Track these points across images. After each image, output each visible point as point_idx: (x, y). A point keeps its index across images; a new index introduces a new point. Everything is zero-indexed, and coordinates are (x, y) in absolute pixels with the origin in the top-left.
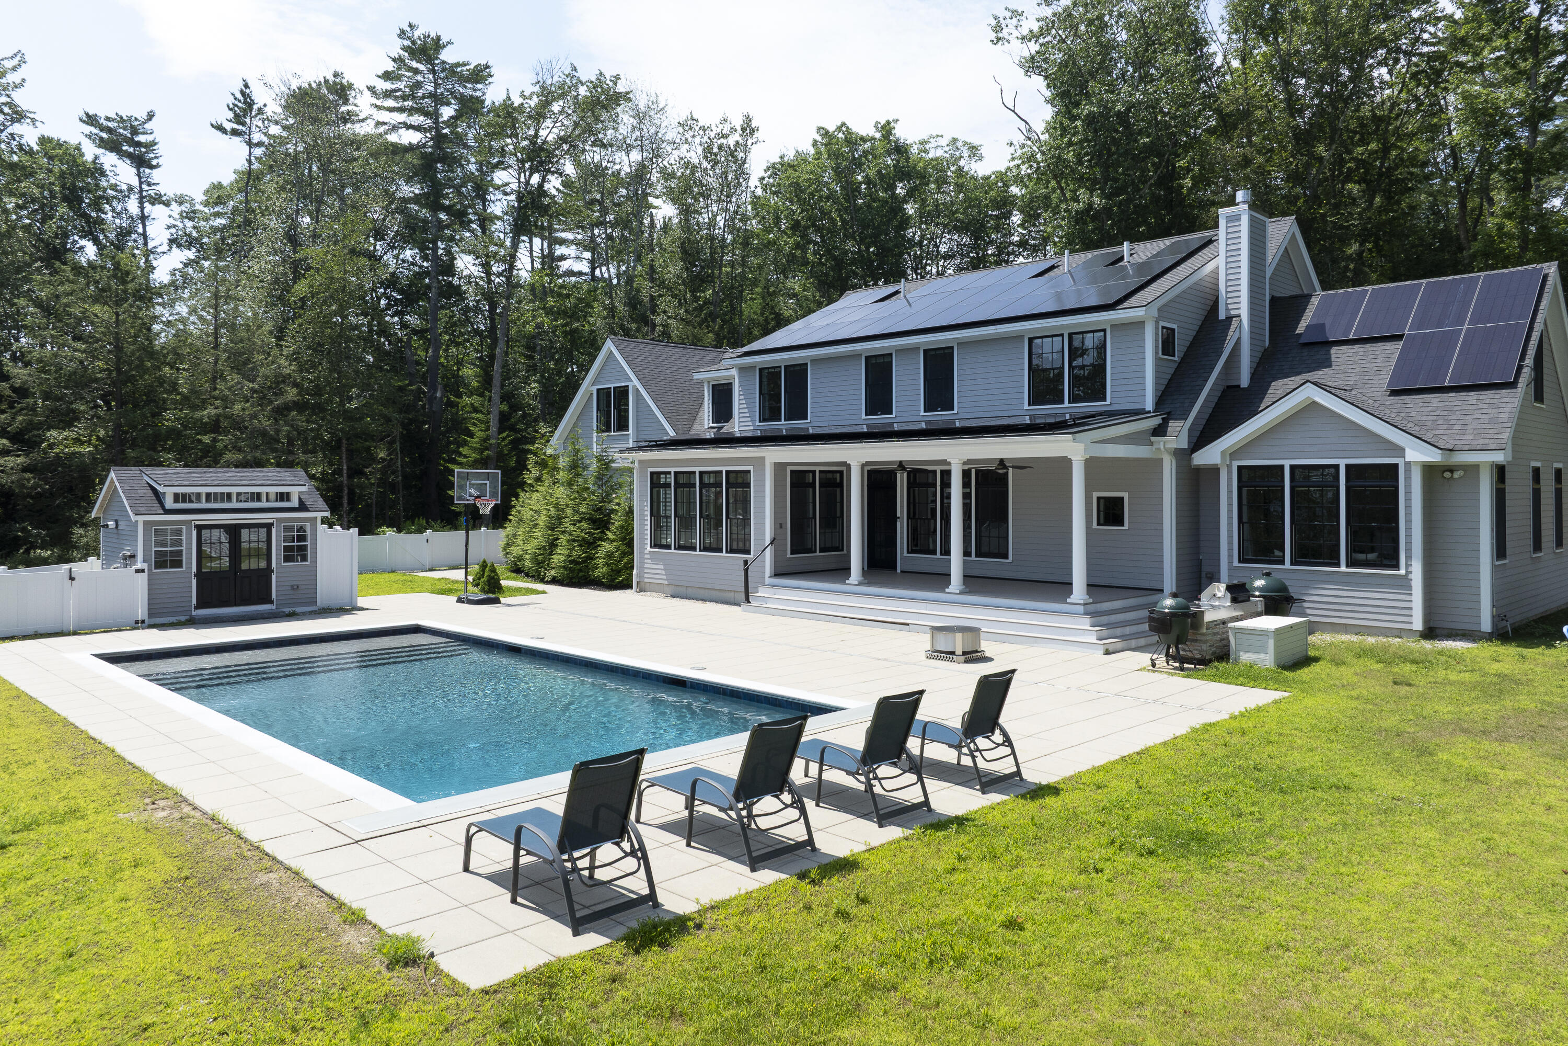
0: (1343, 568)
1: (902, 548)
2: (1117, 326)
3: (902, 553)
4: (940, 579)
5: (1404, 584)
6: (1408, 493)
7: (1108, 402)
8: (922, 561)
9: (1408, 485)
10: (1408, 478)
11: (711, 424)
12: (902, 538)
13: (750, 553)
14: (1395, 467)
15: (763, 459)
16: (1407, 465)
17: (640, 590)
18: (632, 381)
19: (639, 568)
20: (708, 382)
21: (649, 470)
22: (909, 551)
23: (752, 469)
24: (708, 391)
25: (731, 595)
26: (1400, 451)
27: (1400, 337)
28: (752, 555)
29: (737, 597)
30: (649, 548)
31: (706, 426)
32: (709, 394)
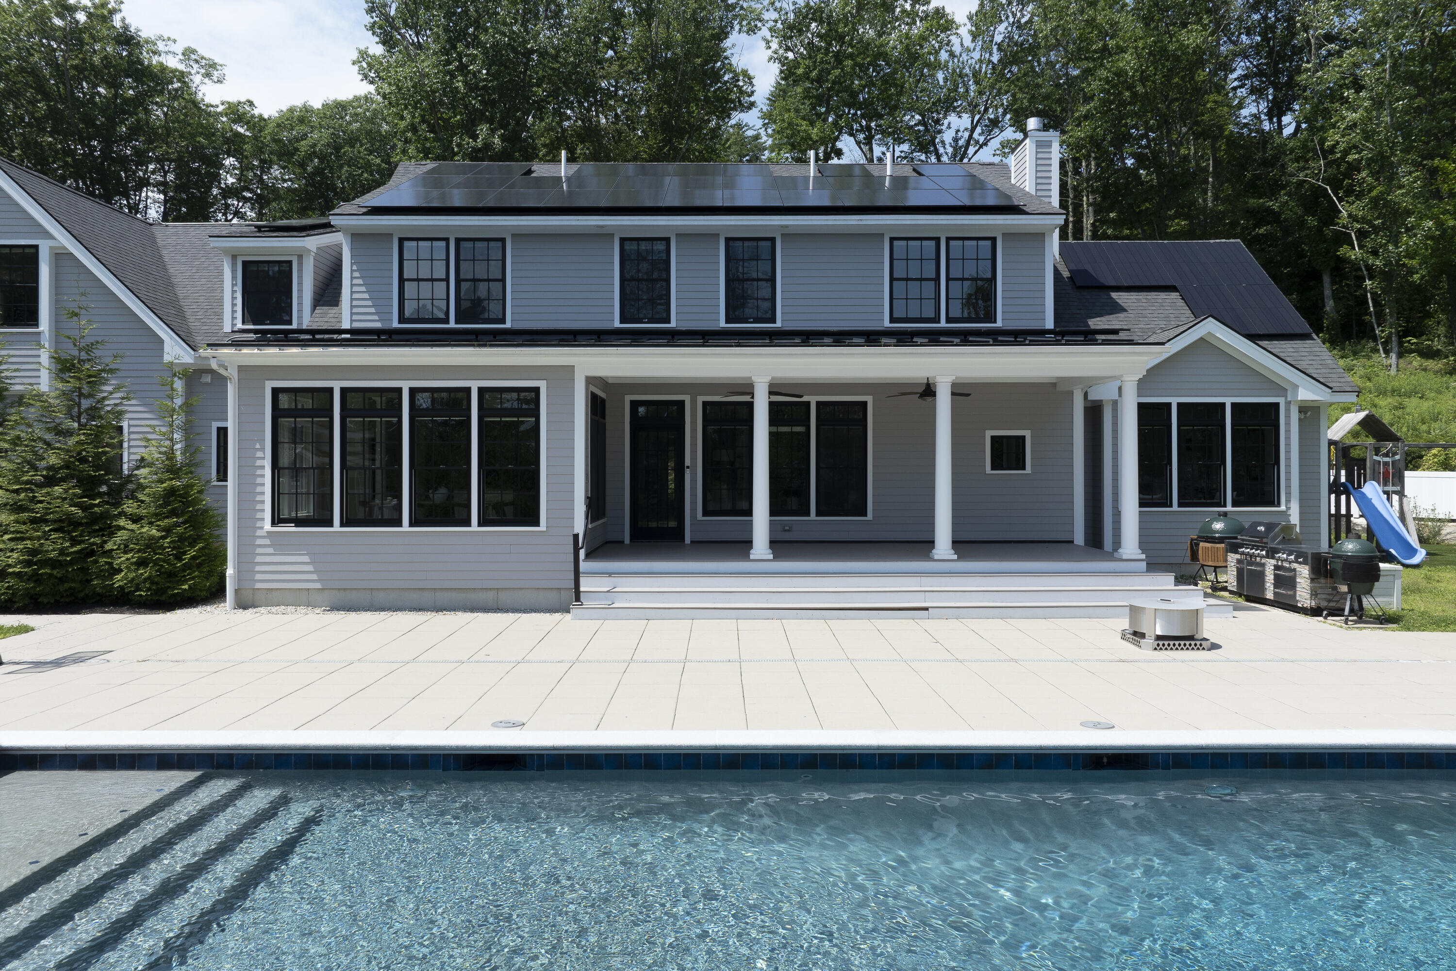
0: (1229, 508)
1: (694, 510)
2: (1011, 236)
3: (693, 516)
4: (740, 546)
6: (1288, 431)
7: (1001, 320)
8: (725, 524)
9: (1288, 424)
10: (1288, 417)
11: (240, 325)
12: (694, 495)
13: (537, 523)
14: (1277, 405)
15: (571, 369)
16: (1288, 403)
17: (242, 604)
18: (52, 237)
19: (239, 564)
20: (234, 257)
21: (269, 385)
22: (705, 513)
23: (542, 385)
24: (234, 271)
25: (489, 597)
26: (1282, 390)
27: (1172, 288)
28: (543, 527)
29: (505, 598)
30: (267, 526)
31: (227, 328)
32: (234, 278)
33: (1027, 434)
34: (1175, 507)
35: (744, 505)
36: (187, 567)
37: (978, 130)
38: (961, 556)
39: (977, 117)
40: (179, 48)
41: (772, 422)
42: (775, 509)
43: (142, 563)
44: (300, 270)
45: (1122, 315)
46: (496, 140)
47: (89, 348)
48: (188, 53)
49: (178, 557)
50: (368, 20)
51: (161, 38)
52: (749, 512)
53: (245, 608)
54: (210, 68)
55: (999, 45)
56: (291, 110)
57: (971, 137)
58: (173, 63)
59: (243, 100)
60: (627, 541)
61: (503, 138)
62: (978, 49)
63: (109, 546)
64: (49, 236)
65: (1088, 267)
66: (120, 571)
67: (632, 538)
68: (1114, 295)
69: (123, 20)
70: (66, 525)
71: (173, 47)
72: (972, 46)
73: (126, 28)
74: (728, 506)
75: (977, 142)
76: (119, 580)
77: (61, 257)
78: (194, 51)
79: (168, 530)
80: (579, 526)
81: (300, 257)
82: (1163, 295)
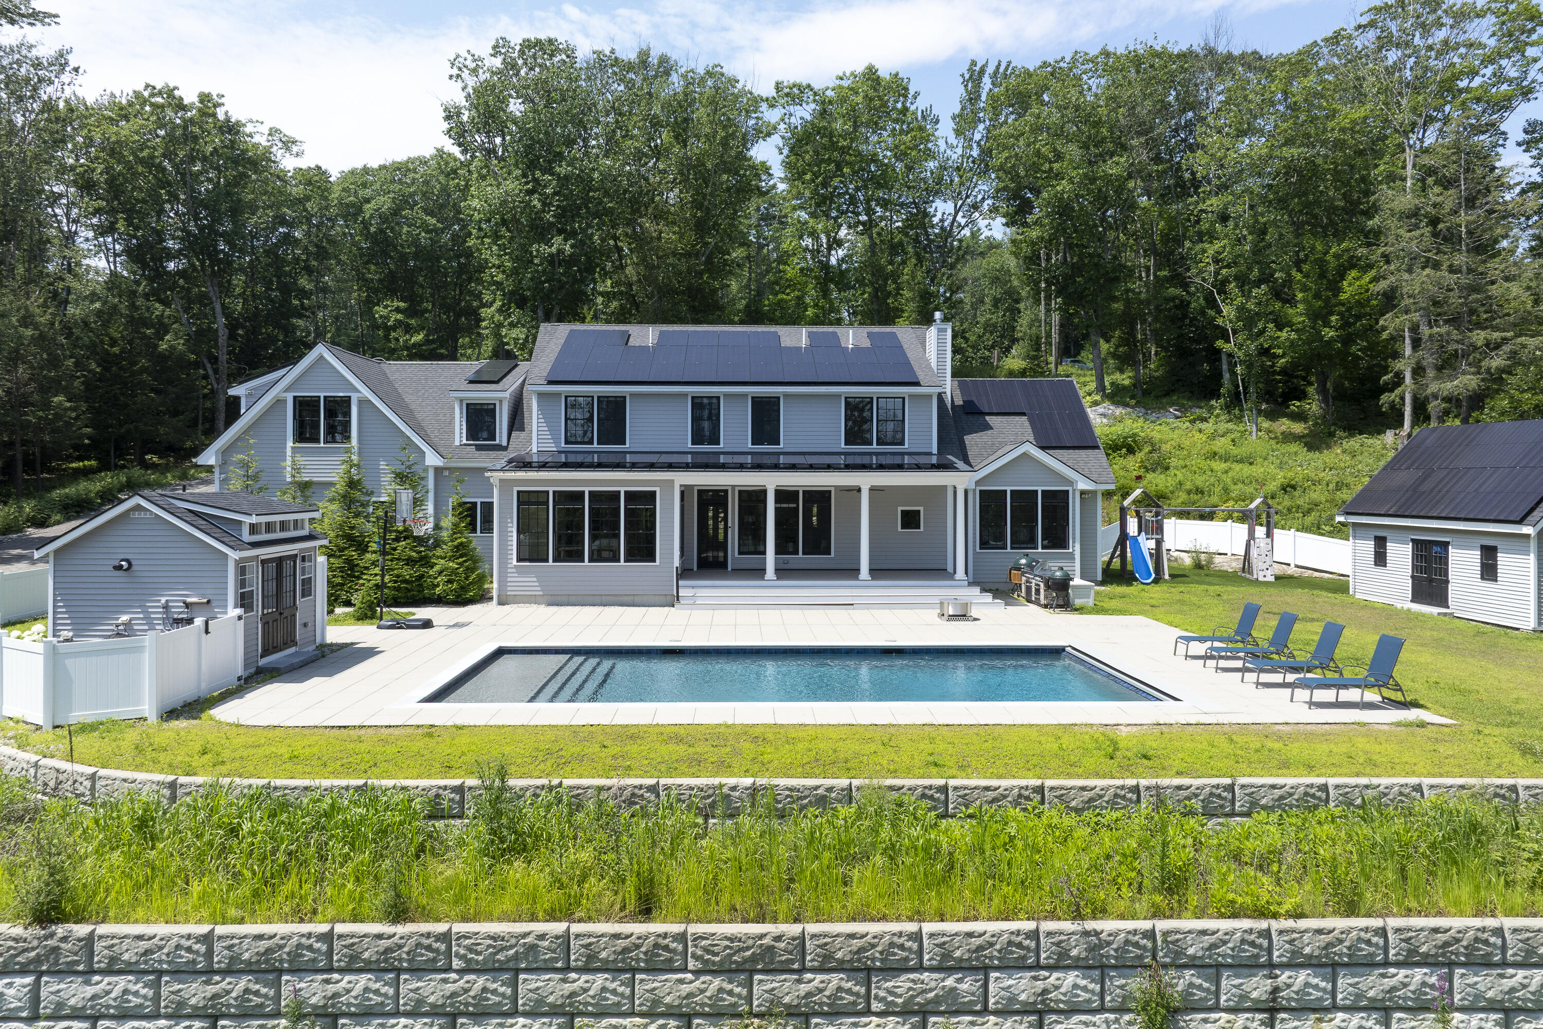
0: (1040, 550)
1: (733, 551)
2: (912, 396)
3: (733, 555)
4: (759, 572)
5: (1071, 557)
6: (1074, 506)
7: (906, 446)
8: (751, 560)
9: (1074, 502)
10: (1074, 498)
11: (465, 441)
12: (733, 543)
13: (654, 561)
14: (1067, 492)
15: (672, 482)
16: (1074, 490)
17: (501, 603)
18: (359, 391)
19: (499, 582)
20: (461, 401)
21: (516, 489)
22: (740, 553)
23: (657, 489)
24: (461, 409)
25: (629, 599)
26: (1071, 483)
27: (1024, 414)
28: (658, 563)
29: (637, 599)
30: (515, 562)
31: (457, 443)
32: (461, 413)
33: (921, 509)
34: (1009, 550)
35: (762, 549)
36: (471, 583)
37: (961, 214)
38: (873, 578)
39: (960, 202)
40: (265, 129)
41: (777, 501)
42: (778, 551)
43: (450, 581)
44: (501, 409)
45: (989, 432)
46: (567, 247)
47: (409, 467)
48: (273, 132)
49: (467, 578)
50: (445, 126)
51: (251, 121)
52: (764, 553)
53: (503, 604)
54: (288, 144)
55: (978, 143)
56: (353, 172)
57: (954, 219)
58: (261, 140)
59: (313, 166)
60: (695, 569)
61: (572, 246)
62: (960, 145)
63: (431, 573)
64: (356, 390)
65: (974, 399)
66: (438, 586)
67: (699, 567)
68: (987, 418)
69: (226, 113)
70: (410, 562)
71: (260, 128)
72: (955, 142)
73: (228, 120)
74: (752, 549)
75: (960, 225)
76: (438, 591)
77: (364, 403)
78: (278, 131)
79: (461, 564)
80: (677, 562)
81: (501, 401)
82: (1017, 418)
